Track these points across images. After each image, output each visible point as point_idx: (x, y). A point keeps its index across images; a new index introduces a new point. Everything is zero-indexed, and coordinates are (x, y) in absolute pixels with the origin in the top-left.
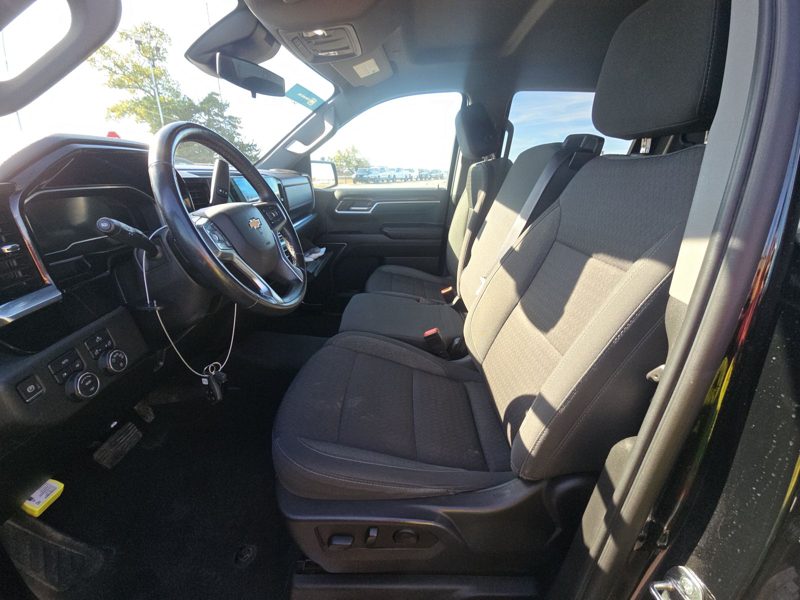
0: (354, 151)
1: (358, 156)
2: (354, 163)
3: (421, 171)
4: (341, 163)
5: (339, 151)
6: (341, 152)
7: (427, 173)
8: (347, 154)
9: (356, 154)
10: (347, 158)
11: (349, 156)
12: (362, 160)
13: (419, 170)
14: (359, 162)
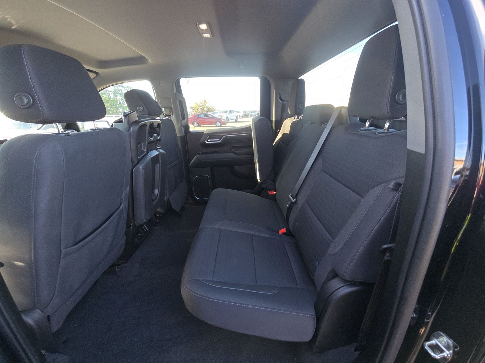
0: (205, 102)
1: (208, 105)
2: (206, 109)
3: (245, 112)
4: (198, 110)
5: (196, 103)
6: (197, 104)
7: (249, 113)
8: (201, 104)
9: (206, 104)
10: (201, 107)
11: (202, 106)
12: (210, 108)
13: (244, 111)
14: (208, 108)
